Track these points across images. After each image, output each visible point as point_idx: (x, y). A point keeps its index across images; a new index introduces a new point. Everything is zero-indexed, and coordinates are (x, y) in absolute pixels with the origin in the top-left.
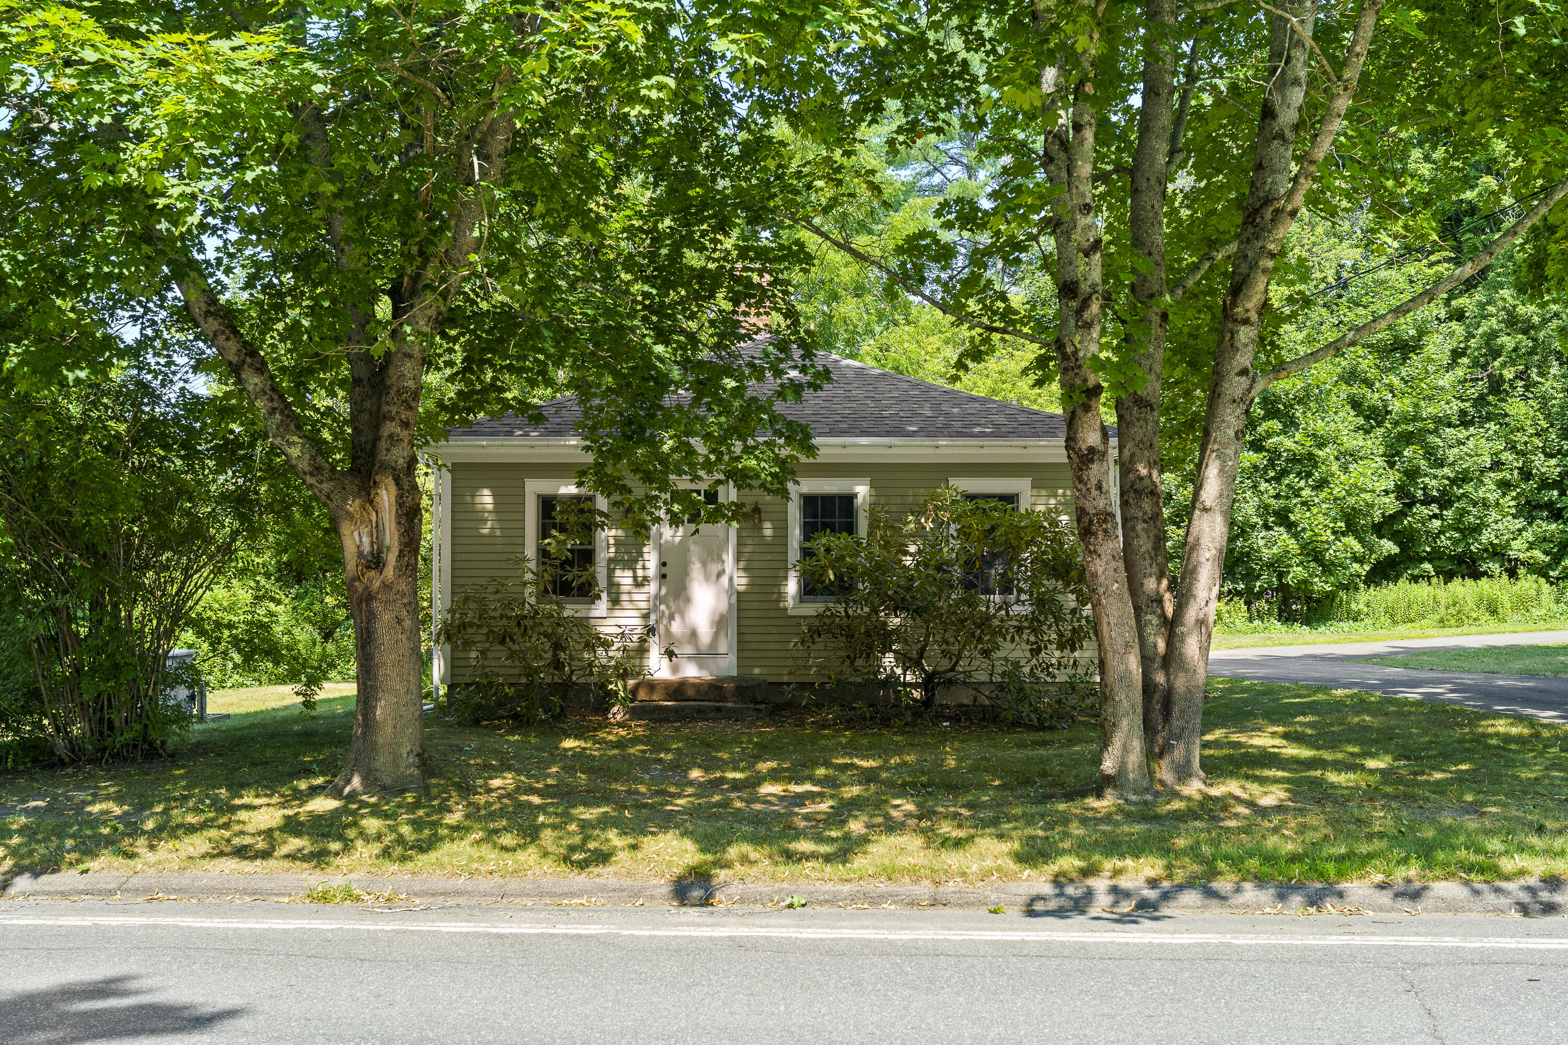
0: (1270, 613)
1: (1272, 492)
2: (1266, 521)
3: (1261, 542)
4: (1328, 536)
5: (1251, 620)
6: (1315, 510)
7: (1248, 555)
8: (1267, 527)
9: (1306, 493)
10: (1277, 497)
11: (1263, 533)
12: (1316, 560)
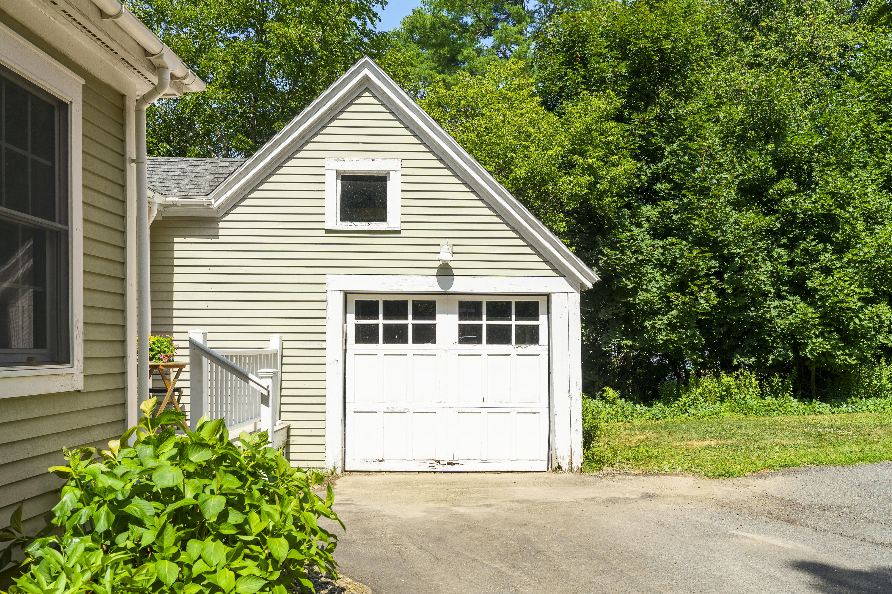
0: (785, 390)
1: (785, 259)
2: (779, 291)
3: (775, 312)
4: (855, 303)
5: (762, 396)
6: (837, 275)
7: (760, 326)
8: (779, 296)
9: (824, 258)
10: (791, 264)
11: (776, 303)
12: (838, 331)
